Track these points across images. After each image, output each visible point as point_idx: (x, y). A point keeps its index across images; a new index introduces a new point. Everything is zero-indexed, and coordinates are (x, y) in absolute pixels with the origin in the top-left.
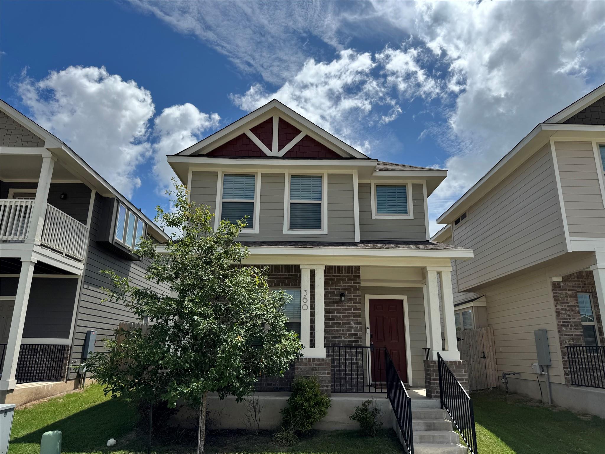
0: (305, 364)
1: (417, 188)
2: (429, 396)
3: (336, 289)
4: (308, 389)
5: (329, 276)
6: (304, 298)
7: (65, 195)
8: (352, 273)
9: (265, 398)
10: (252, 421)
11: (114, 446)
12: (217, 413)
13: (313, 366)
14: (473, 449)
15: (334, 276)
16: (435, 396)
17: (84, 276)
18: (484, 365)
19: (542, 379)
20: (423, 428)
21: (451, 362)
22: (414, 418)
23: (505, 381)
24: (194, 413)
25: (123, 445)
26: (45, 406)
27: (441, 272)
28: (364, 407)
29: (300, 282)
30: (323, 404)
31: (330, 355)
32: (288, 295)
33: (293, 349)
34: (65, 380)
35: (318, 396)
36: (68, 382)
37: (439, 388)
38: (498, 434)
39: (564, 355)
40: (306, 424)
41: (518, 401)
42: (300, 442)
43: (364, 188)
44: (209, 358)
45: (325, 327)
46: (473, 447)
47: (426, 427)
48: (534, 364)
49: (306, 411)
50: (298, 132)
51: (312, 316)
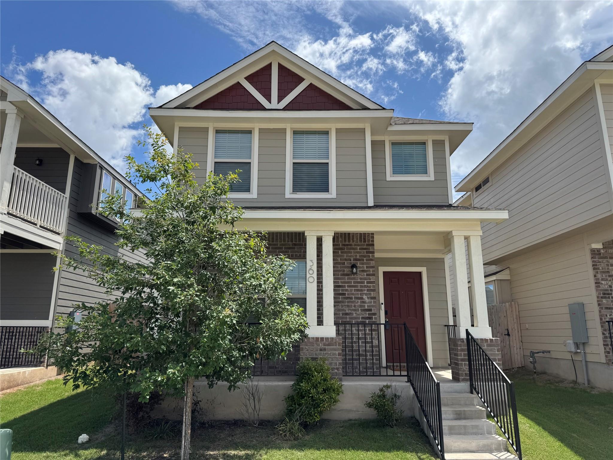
0: (312, 344)
1: (438, 144)
2: (456, 378)
3: (346, 260)
4: (316, 373)
5: (338, 245)
6: (310, 269)
7: (41, 161)
8: (365, 241)
9: (266, 384)
10: (250, 410)
11: (87, 442)
12: (209, 402)
13: (321, 346)
14: (514, 442)
15: (344, 245)
16: (463, 379)
17: (64, 251)
18: (508, 343)
19: (576, 358)
20: (452, 416)
21: (482, 339)
22: (443, 405)
23: (533, 360)
25: (97, 442)
26: (18, 395)
27: (469, 236)
28: (382, 393)
29: (305, 252)
30: (334, 390)
31: (341, 333)
32: (290, 264)
33: (297, 326)
34: (45, 365)
35: (328, 381)
36: (49, 368)
37: (467, 370)
38: (538, 423)
39: (605, 330)
40: (314, 414)
41: (548, 382)
42: (308, 434)
43: (377, 146)
44: (193, 338)
45: (335, 302)
46: (514, 440)
47: (455, 416)
48: (567, 342)
49: (314, 398)
50: (301, 80)
51: (320, 290)
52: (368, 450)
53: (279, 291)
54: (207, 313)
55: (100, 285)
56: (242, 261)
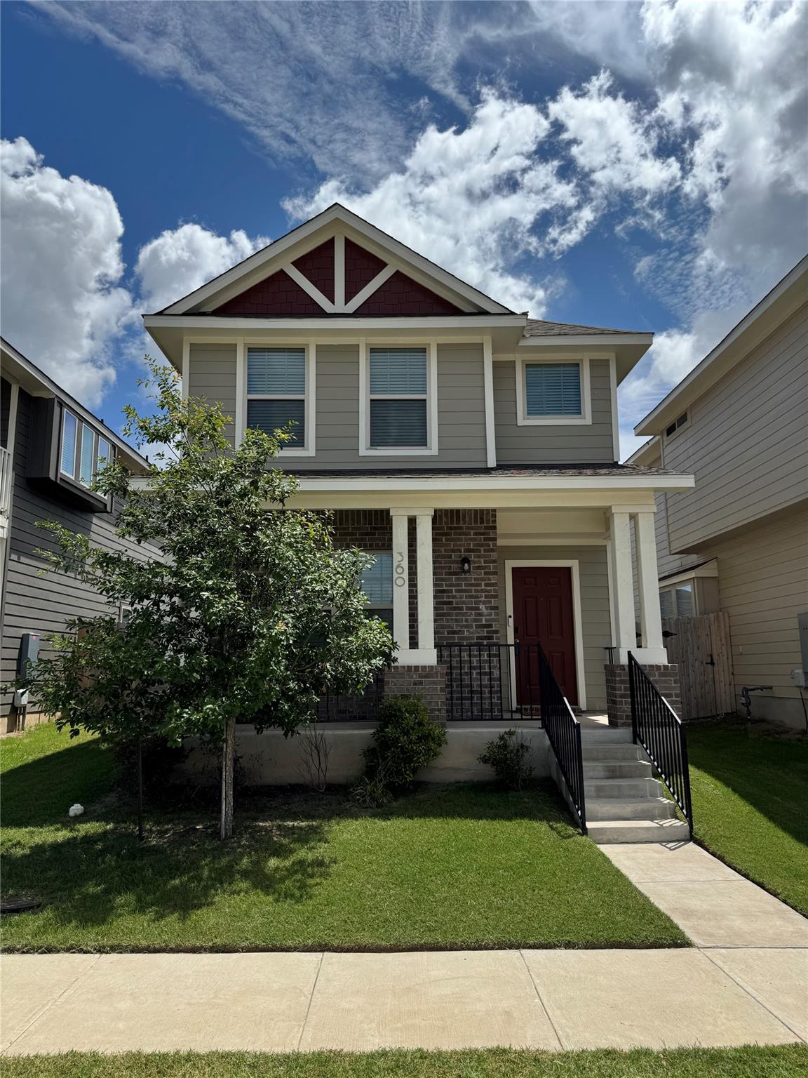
0: (402, 675)
1: (599, 366)
2: (613, 724)
3: (453, 551)
4: (407, 715)
5: (442, 528)
6: (398, 566)
8: (482, 522)
9: (336, 733)
10: (314, 770)
11: (81, 815)
12: (254, 759)
13: (415, 678)
14: (684, 805)
15: (451, 528)
16: (623, 723)
17: (9, 540)
18: (711, 676)
20: (602, 774)
21: (651, 666)
22: (587, 760)
23: (746, 700)
24: (214, 761)
25: (96, 814)
27: (637, 514)
28: (502, 742)
29: (391, 539)
30: (433, 739)
31: (445, 661)
32: (367, 560)
33: (378, 646)
35: (424, 726)
37: (629, 710)
40: (405, 771)
41: (766, 733)
42: (396, 800)
43: (503, 371)
44: (235, 663)
45: (436, 615)
46: (684, 802)
47: (607, 773)
48: (795, 671)
49: (405, 749)
50: (381, 265)
51: (413, 597)
52: (480, 818)
53: (352, 598)
54: (254, 629)
55: (101, 593)
56: (299, 558)
